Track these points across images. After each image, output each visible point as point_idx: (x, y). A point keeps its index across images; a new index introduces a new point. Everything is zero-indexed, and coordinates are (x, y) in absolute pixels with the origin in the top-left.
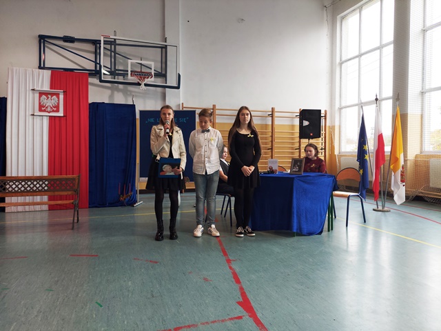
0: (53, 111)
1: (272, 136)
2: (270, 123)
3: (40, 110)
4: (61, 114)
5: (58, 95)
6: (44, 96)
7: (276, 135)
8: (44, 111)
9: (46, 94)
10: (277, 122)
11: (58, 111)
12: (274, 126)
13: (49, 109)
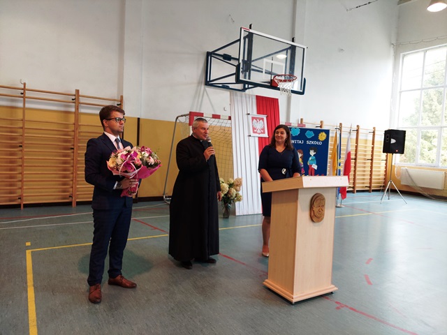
0: (262, 133)
3: (254, 132)
4: (266, 135)
5: (263, 119)
6: (255, 120)
8: (256, 132)
9: (256, 118)
11: (264, 133)
13: (259, 131)
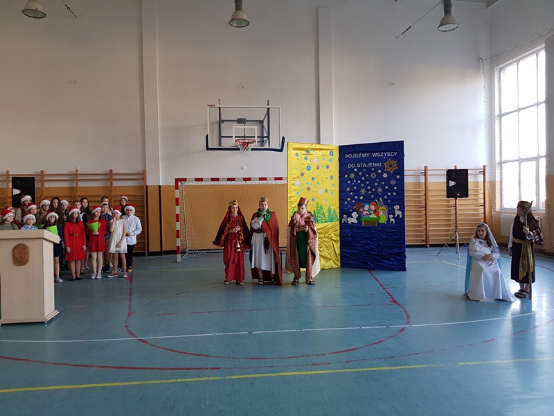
1: (425, 195)
2: (424, 181)
7: (429, 193)
10: (430, 180)
12: (428, 184)
